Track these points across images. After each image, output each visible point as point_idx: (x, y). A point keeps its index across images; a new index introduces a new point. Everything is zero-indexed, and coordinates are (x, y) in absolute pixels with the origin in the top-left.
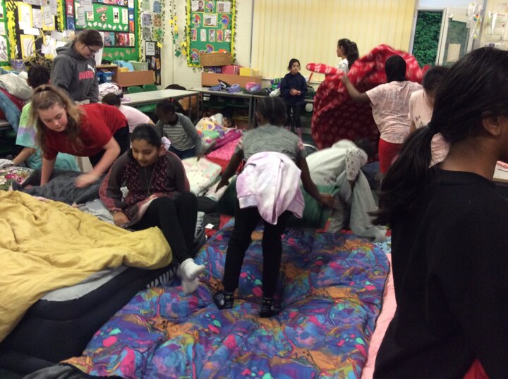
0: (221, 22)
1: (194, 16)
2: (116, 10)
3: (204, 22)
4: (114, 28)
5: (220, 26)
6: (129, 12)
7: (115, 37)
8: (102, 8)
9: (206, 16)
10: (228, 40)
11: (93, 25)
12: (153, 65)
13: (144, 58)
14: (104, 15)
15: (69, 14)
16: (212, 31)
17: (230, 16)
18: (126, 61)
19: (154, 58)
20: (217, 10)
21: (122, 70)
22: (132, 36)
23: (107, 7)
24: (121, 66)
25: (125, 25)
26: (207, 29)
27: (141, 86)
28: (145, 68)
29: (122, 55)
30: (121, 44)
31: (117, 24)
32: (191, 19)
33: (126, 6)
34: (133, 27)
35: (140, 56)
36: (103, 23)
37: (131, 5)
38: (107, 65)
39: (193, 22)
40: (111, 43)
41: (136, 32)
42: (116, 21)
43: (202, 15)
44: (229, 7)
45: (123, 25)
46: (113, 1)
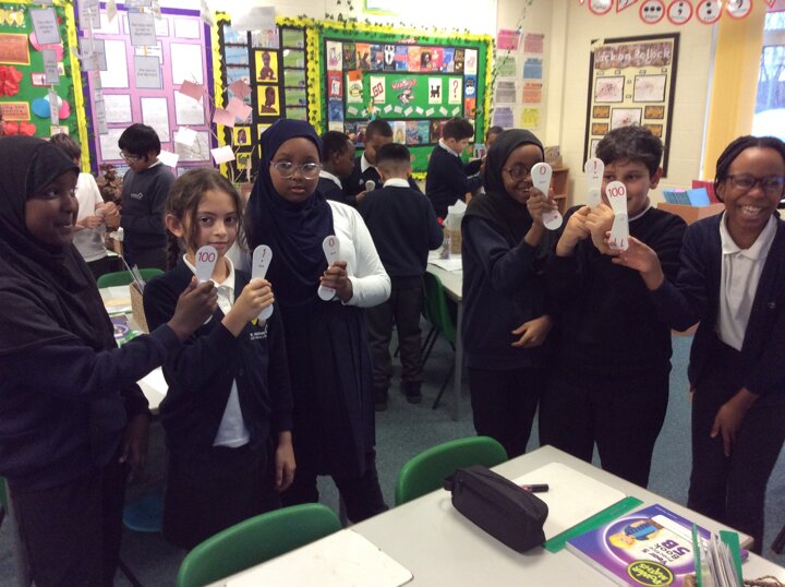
2: (435, 82)
4: (430, 112)
6: (464, 83)
7: (431, 128)
8: (405, 81)
11: (383, 111)
14: (407, 92)
15: (334, 96)
23: (414, 78)
25: (454, 106)
31: (437, 107)
33: (460, 73)
36: (407, 106)
37: (470, 70)
40: (420, 138)
41: (477, 117)
42: (433, 100)
45: (451, 108)
46: (431, 66)
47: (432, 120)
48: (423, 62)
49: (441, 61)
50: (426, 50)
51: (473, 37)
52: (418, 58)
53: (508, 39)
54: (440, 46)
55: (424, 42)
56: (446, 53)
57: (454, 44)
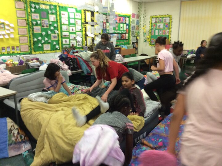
0: (165, 27)
1: (153, 25)
2: (121, 25)
3: (157, 27)
4: (121, 32)
5: (164, 28)
6: (126, 25)
9: (158, 24)
10: (168, 34)
12: (135, 46)
13: (131, 44)
14: (117, 27)
15: (104, 28)
16: (160, 31)
17: (169, 24)
18: (124, 45)
19: (135, 43)
20: (163, 22)
21: (123, 49)
22: (127, 35)
23: (118, 24)
24: (123, 47)
26: (158, 30)
27: (130, 55)
28: (132, 48)
29: (123, 43)
30: (123, 38)
32: (152, 26)
33: (125, 23)
34: (128, 31)
35: (130, 43)
36: (116, 30)
37: (127, 23)
38: (117, 47)
39: (153, 28)
40: (119, 38)
41: (129, 33)
42: (121, 29)
43: (156, 24)
44: (169, 20)
45: (124, 31)
46: (121, 21)
47: (121, 34)
48: (120, 20)
49: (123, 20)
50: (120, 18)
51: (128, 15)
52: (119, 20)
53: (134, 15)
54: (123, 17)
55: (119, 16)
56: (124, 18)
57: (125, 16)
